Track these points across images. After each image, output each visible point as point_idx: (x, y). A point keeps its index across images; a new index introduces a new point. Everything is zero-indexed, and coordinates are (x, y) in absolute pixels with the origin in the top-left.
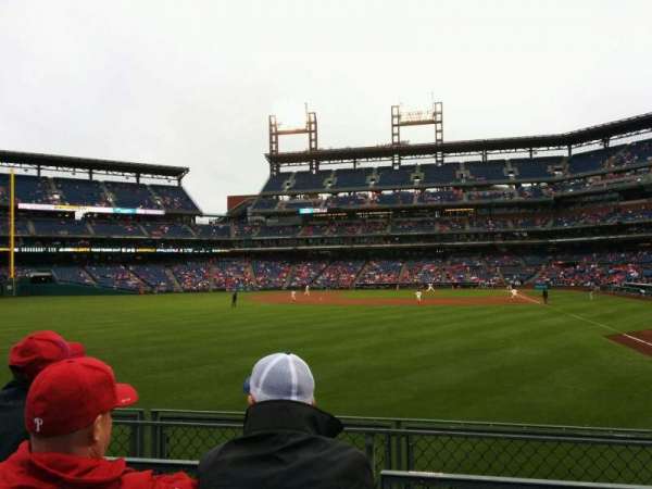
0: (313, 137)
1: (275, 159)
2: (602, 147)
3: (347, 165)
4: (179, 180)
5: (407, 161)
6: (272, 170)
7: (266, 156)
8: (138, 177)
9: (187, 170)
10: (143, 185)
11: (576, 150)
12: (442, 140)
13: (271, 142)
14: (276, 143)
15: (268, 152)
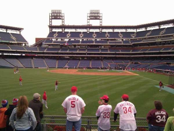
0: (63, 21)
1: (51, 27)
2: (145, 30)
3: (73, 30)
4: (20, 32)
5: (91, 30)
6: (50, 31)
7: (48, 26)
8: (7, 30)
9: (23, 29)
10: (8, 33)
11: (138, 30)
12: (101, 25)
13: (50, 22)
14: (51, 22)
15: (49, 25)
